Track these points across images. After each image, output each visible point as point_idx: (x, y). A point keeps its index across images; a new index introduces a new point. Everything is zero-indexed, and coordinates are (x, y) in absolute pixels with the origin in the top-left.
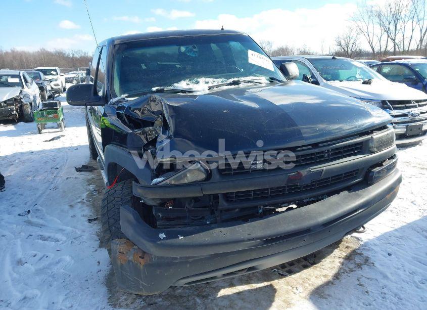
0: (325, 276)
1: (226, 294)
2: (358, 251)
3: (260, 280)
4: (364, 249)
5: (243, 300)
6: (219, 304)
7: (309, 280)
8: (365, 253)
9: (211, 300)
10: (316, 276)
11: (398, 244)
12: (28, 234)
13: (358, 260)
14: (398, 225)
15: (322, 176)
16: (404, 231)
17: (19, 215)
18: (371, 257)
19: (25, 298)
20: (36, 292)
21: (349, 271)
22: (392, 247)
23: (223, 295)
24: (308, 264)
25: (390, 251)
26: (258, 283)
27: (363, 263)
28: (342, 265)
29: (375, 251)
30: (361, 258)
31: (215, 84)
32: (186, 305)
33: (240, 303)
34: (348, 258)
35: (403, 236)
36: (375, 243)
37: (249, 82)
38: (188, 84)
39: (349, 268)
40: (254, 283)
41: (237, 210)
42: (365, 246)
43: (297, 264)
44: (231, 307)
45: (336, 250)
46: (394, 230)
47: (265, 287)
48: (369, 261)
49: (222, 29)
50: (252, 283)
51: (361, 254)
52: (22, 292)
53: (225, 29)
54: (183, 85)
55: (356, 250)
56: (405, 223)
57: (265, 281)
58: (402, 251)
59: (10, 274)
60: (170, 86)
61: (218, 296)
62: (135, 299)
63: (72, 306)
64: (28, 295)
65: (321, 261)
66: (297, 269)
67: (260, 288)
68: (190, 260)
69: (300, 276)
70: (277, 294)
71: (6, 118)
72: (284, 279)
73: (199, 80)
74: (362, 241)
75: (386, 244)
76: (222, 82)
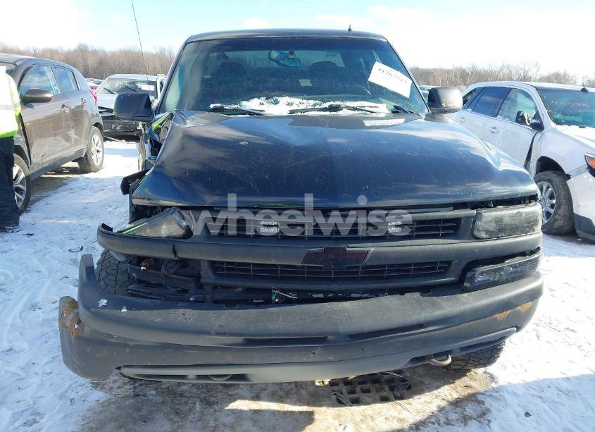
0: (401, 420)
1: (240, 408)
2: (480, 397)
3: (300, 402)
4: (491, 395)
5: (255, 422)
6: (221, 419)
7: (373, 419)
8: (489, 403)
9: (216, 410)
10: (387, 416)
11: (554, 401)
12: (64, 276)
13: (470, 409)
14: (575, 372)
15: (365, 261)
16: (580, 384)
17: (70, 250)
18: (494, 411)
19: (11, 350)
20: (25, 346)
21: (444, 423)
22: (542, 404)
23: (236, 408)
24: (391, 396)
25: (532, 409)
26: (295, 404)
27: (475, 417)
28: (439, 411)
29: (506, 404)
30: (478, 408)
31: (302, 107)
32: (178, 409)
33: (247, 425)
34: (456, 403)
35: (572, 391)
36: (515, 391)
37: (355, 109)
38: (261, 104)
39: (447, 419)
40: (290, 403)
41: (240, 289)
42: (497, 392)
43: (375, 392)
44: (232, 427)
45: (446, 386)
46: (563, 379)
47: (301, 413)
48: (486, 416)
49: (350, 30)
50: (285, 403)
51: (481, 403)
52: (10, 342)
53: (353, 29)
54: (253, 104)
55: (479, 393)
56: (592, 371)
57: (308, 404)
58: (552, 414)
59: (14, 318)
60: (236, 104)
61: (228, 408)
62: (125, 384)
63: (51, 373)
64: (16, 348)
65: (412, 397)
66: (368, 400)
67: (292, 413)
68: (132, 344)
69: (363, 411)
70: (310, 427)
71: (129, 134)
72: (338, 409)
73: (279, 99)
74: (496, 383)
75: (533, 396)
76: (315, 105)
